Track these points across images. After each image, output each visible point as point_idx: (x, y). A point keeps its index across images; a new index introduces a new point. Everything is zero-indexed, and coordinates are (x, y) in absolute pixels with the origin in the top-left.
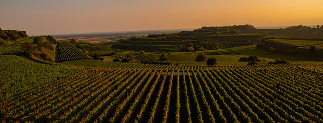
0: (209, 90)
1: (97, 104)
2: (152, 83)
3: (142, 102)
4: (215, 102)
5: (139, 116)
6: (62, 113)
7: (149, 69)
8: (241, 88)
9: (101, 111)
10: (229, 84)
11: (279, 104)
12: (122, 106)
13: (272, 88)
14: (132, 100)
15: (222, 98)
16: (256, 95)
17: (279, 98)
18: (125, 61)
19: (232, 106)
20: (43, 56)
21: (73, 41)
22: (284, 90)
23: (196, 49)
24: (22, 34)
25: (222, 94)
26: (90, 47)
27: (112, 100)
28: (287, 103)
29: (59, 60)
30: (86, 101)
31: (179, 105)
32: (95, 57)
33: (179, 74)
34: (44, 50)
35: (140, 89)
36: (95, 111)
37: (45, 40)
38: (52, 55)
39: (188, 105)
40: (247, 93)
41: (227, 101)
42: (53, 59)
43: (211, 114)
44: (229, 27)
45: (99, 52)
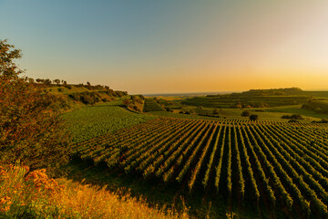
0: (242, 139)
1: (160, 141)
2: (200, 130)
3: (189, 143)
4: (245, 150)
5: (185, 153)
6: (137, 145)
7: (201, 120)
8: (272, 141)
9: (161, 146)
10: (262, 136)
11: (307, 160)
12: (175, 145)
13: (304, 145)
14: (183, 141)
15: (252, 147)
16: (285, 148)
17: (310, 155)
18: (187, 113)
19: (259, 154)
20: (135, 108)
21: (155, 99)
22: (317, 148)
23: (243, 107)
24: (125, 94)
25: (253, 144)
26: (166, 103)
27: (170, 139)
28: (317, 160)
29: (145, 111)
30: (153, 138)
31: (215, 148)
32: (168, 110)
33: (221, 125)
34: (136, 104)
35: (190, 134)
36: (157, 146)
37: (137, 98)
38: (141, 107)
39: (222, 149)
40: (276, 146)
41: (256, 150)
42: (142, 110)
43: (238, 158)
44: (275, 90)
45: (170, 107)
